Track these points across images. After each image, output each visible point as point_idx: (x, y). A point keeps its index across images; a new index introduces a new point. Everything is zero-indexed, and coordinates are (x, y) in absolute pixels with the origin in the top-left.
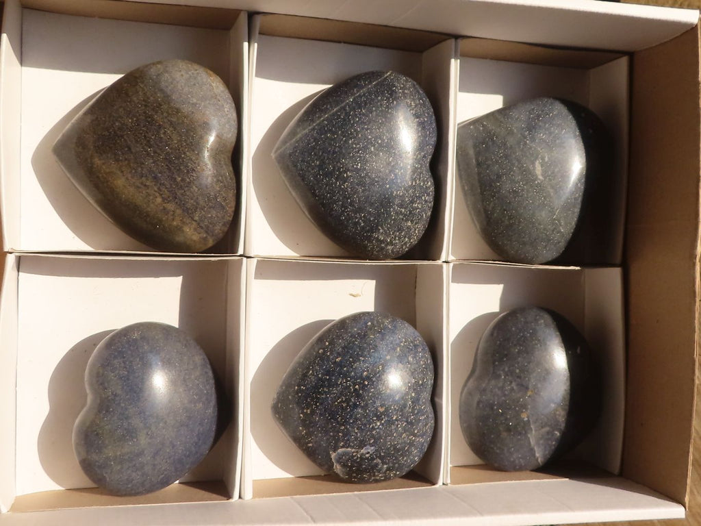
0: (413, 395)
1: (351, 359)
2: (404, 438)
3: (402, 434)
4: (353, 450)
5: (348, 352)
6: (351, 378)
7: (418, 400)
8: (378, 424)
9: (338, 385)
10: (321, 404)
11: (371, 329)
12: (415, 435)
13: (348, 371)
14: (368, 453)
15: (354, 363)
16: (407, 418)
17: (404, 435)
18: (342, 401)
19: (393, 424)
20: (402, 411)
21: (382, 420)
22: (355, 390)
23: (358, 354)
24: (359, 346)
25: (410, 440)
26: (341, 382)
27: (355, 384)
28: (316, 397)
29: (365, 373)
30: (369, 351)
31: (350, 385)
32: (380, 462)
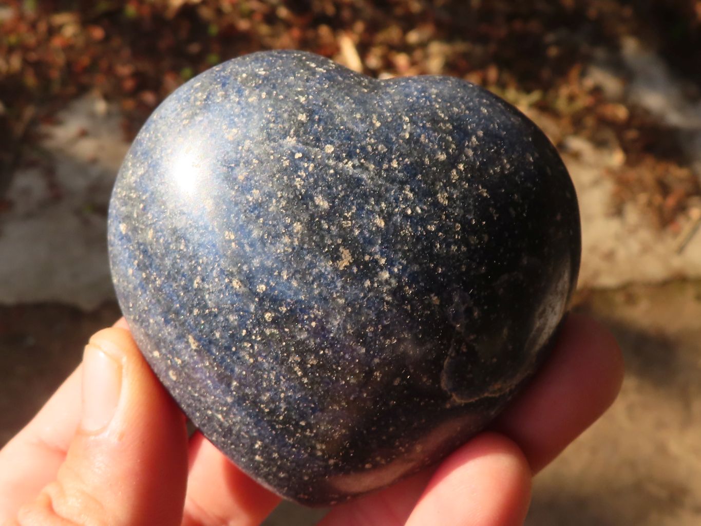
0: (329, 149)
1: (196, 311)
2: (449, 198)
3: (436, 204)
4: (451, 352)
5: (177, 313)
6: (242, 325)
7: (349, 136)
8: (385, 275)
9: (256, 366)
10: (303, 416)
11: (135, 230)
12: (452, 162)
13: (226, 328)
14: (469, 311)
15: (206, 307)
16: (393, 181)
17: (442, 198)
18: (302, 365)
19: (397, 229)
20: (365, 196)
21: (376, 262)
22: (275, 322)
23: (186, 289)
24: (168, 277)
25: (461, 179)
26: (251, 355)
27: (260, 322)
28: (284, 422)
29: (236, 284)
30: (183, 256)
31: (262, 333)
32: (505, 277)
